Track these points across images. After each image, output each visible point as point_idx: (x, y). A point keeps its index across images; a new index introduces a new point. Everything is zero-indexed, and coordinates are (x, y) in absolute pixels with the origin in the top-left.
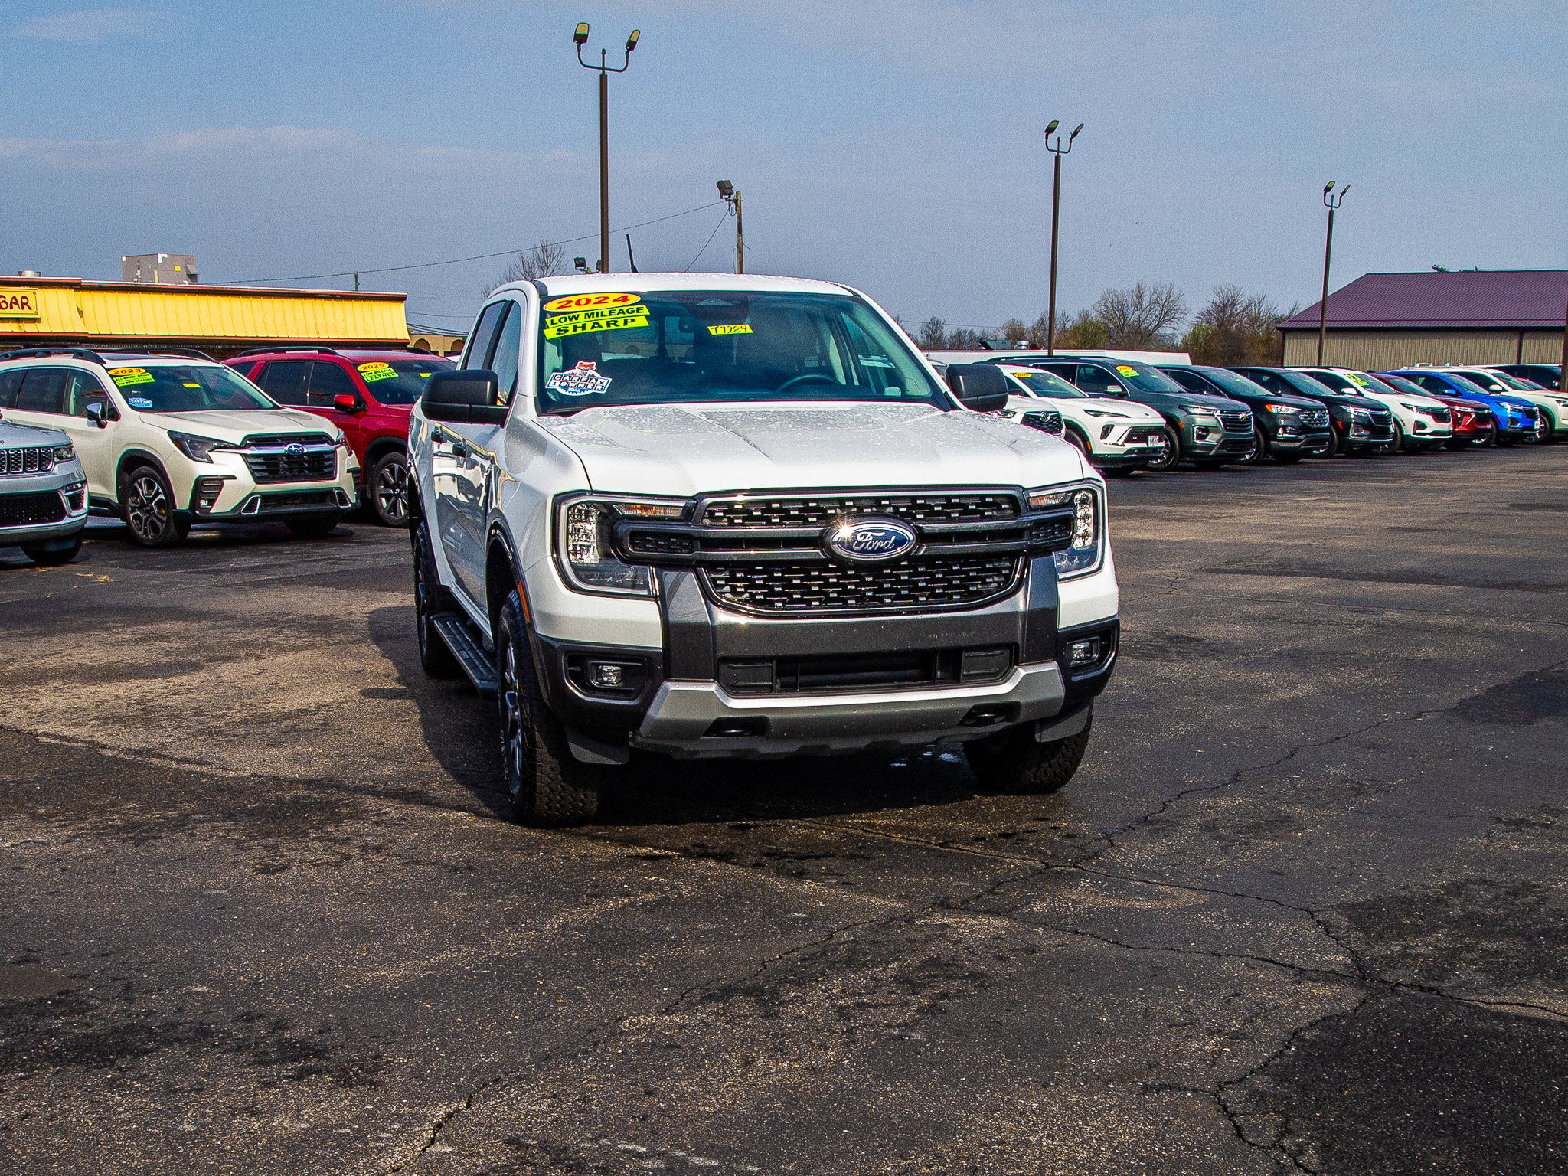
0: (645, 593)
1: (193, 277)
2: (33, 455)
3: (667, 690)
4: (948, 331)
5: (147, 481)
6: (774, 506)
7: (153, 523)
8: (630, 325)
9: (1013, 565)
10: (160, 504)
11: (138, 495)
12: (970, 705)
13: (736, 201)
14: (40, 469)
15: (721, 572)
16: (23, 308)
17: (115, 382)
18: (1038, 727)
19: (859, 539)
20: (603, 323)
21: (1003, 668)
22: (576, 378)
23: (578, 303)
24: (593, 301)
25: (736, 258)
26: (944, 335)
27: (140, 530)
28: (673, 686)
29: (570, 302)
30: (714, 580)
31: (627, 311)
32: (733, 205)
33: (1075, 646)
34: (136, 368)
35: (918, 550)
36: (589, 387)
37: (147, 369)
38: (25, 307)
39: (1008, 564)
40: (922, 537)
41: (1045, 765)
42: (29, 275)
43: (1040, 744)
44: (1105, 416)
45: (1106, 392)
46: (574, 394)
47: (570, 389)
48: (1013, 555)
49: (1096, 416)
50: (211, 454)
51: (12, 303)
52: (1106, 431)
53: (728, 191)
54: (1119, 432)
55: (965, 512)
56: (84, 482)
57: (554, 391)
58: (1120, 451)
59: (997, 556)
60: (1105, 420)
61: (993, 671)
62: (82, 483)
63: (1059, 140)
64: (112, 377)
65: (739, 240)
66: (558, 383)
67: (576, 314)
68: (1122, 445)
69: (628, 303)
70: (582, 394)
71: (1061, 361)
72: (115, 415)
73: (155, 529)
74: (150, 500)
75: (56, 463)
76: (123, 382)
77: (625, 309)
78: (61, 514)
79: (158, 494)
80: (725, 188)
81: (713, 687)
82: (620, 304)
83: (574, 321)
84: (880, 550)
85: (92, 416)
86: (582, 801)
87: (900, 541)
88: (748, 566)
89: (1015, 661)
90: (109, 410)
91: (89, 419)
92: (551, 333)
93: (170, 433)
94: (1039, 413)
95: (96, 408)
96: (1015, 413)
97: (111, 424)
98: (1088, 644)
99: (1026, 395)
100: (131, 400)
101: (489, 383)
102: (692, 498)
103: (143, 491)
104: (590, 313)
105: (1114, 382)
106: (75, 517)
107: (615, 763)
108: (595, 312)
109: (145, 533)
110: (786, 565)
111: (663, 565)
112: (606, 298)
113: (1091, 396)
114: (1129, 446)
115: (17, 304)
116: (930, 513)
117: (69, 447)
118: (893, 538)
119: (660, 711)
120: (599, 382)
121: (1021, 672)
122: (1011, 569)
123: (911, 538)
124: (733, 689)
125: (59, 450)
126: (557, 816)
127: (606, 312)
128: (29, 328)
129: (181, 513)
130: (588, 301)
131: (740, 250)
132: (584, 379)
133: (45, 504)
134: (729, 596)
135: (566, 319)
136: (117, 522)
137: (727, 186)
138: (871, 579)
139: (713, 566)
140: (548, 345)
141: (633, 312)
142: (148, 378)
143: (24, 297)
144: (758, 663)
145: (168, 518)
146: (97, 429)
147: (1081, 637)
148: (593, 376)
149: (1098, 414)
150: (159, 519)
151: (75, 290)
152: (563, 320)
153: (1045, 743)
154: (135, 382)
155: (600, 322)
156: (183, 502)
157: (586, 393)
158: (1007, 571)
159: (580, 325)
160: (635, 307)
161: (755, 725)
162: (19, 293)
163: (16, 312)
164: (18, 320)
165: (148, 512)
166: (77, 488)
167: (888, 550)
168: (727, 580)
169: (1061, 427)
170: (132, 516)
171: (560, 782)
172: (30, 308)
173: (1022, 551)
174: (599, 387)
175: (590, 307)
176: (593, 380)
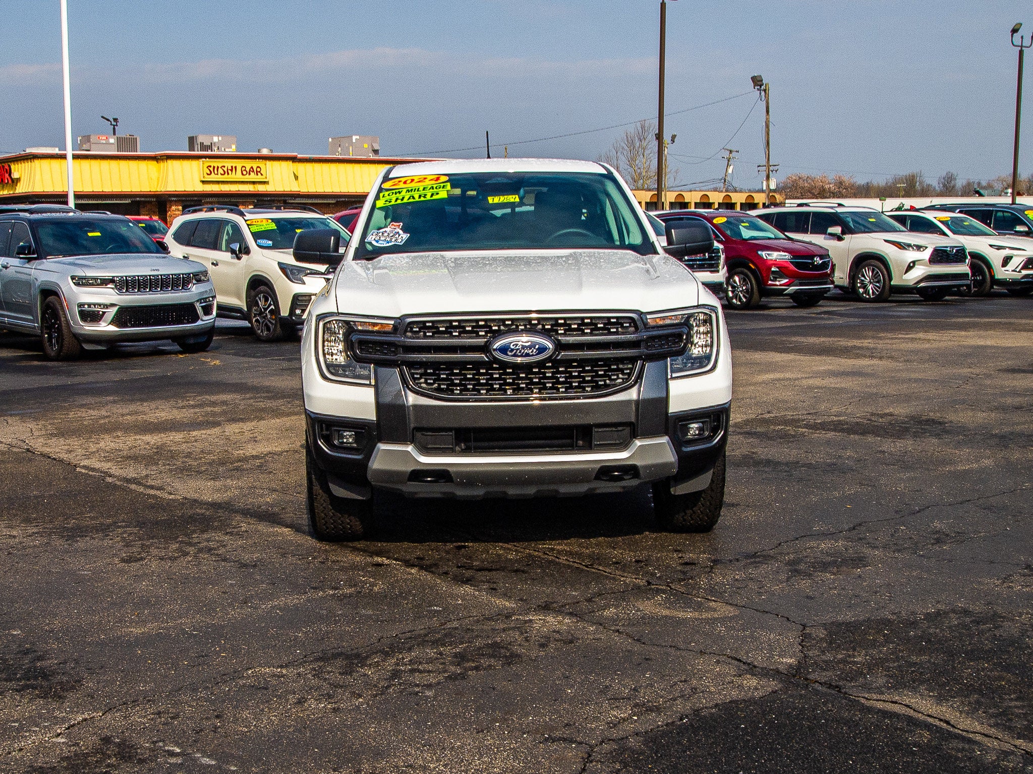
0: (368, 382)
1: (376, 152)
2: (178, 279)
3: (379, 449)
4: (960, 183)
5: (264, 296)
6: (454, 324)
7: (266, 325)
8: (435, 197)
9: (633, 366)
10: (272, 312)
11: (258, 306)
12: (598, 466)
13: (765, 91)
14: (183, 288)
15: (418, 369)
16: (257, 175)
17: (249, 229)
18: (672, 483)
19: (512, 347)
20: (417, 196)
21: (625, 441)
22: (386, 234)
23: (405, 183)
24: (416, 181)
25: (764, 132)
26: (957, 185)
27: (259, 329)
28: (382, 446)
29: (400, 181)
30: (412, 374)
31: (436, 188)
32: (763, 93)
33: (692, 426)
34: (264, 219)
35: (558, 355)
36: (393, 240)
37: (273, 220)
38: (259, 174)
39: (630, 366)
40: (560, 346)
41: (689, 512)
42: (265, 152)
43: (674, 496)
44: (1007, 249)
45: (1016, 231)
46: (382, 245)
47: (380, 242)
48: (633, 360)
49: (998, 249)
50: (304, 278)
51: (250, 170)
52: (1006, 261)
53: (759, 83)
54: (1016, 262)
55: (595, 329)
56: (214, 297)
57: (370, 243)
58: (1017, 276)
59: (621, 360)
60: (1007, 252)
61: (617, 442)
62: (212, 297)
63: (1022, 37)
64: (248, 225)
65: (767, 119)
66: (374, 237)
67: (400, 190)
68: (1020, 272)
69: (439, 181)
70: (388, 245)
71: (982, 207)
72: (247, 251)
73: (268, 329)
74: (266, 309)
75: (194, 284)
76: (255, 229)
77: (435, 186)
78: (196, 318)
79: (270, 305)
80: (757, 81)
81: (410, 448)
82: (433, 182)
83: (398, 194)
84: (527, 355)
85: (233, 252)
86: (348, 524)
87: (542, 349)
88: (436, 365)
89: (634, 435)
90: (245, 248)
91: (232, 254)
92: (380, 204)
93: (279, 264)
94: (947, 247)
95: (236, 247)
96: (926, 248)
97: (244, 257)
98: (701, 425)
99: (944, 234)
100: (259, 241)
101: (333, 238)
102: (399, 318)
103: (261, 303)
104: (410, 189)
105: (1022, 223)
106: (205, 321)
107: (360, 498)
108: (414, 188)
109: (262, 331)
110: (462, 365)
111: (380, 363)
112: (425, 178)
113: (1000, 234)
114: (1024, 272)
115: (253, 171)
116: (569, 330)
117: (205, 273)
118: (537, 347)
119: (377, 464)
120: (400, 237)
121: (638, 443)
122: (631, 369)
123: (551, 346)
124: (425, 450)
125: (198, 275)
126: (334, 534)
127: (421, 189)
128: (261, 188)
129: (283, 319)
130: (412, 180)
131: (767, 126)
132: (391, 235)
133: (186, 312)
134: (424, 385)
135: (393, 193)
136: (246, 324)
137: (758, 79)
138: (524, 375)
139: (411, 365)
140: (377, 212)
141: (440, 188)
142: (273, 226)
143: (258, 167)
144: (442, 432)
145: (276, 321)
146: (236, 261)
147: (696, 418)
148: (398, 232)
149: (999, 248)
150: (270, 322)
151: (293, 162)
152: (391, 194)
153: (678, 495)
154: (263, 229)
155: (415, 196)
156: (285, 312)
157: (390, 244)
158: (628, 371)
159: (401, 198)
160: (442, 185)
161: (441, 475)
162: (255, 164)
163: (253, 177)
164: (254, 183)
165: (264, 317)
166: (210, 301)
167: (533, 355)
168: (422, 375)
169: (966, 258)
170: (254, 320)
171: (331, 510)
172: (262, 175)
173: (641, 357)
174: (400, 240)
175: (413, 185)
176: (397, 236)
